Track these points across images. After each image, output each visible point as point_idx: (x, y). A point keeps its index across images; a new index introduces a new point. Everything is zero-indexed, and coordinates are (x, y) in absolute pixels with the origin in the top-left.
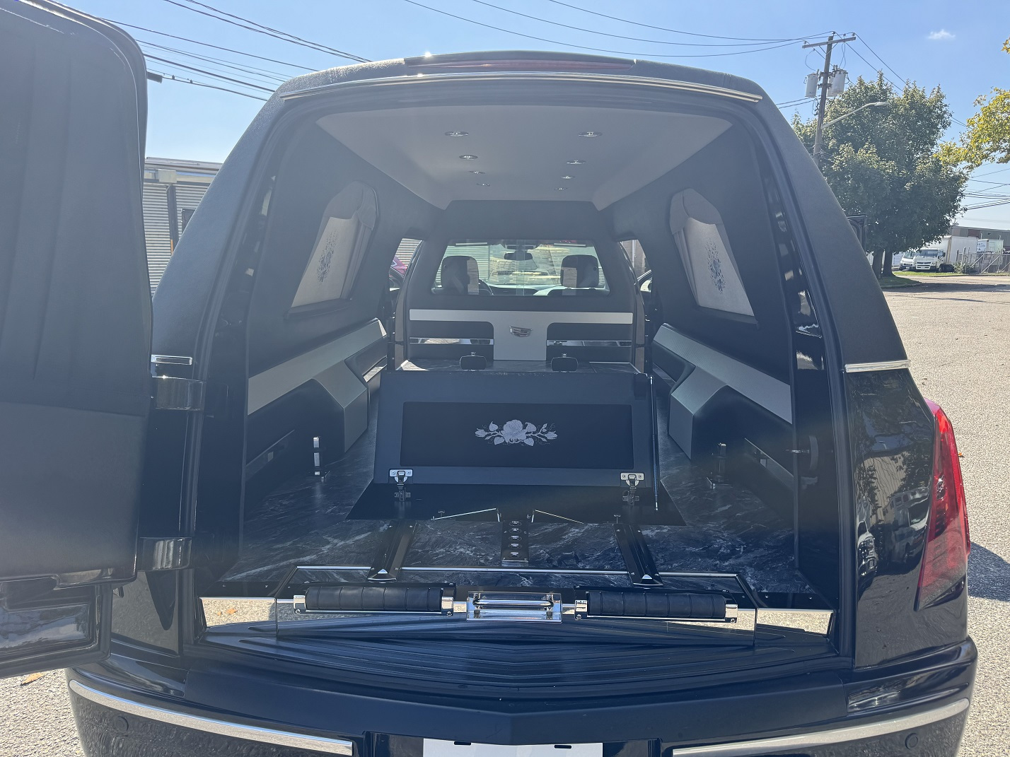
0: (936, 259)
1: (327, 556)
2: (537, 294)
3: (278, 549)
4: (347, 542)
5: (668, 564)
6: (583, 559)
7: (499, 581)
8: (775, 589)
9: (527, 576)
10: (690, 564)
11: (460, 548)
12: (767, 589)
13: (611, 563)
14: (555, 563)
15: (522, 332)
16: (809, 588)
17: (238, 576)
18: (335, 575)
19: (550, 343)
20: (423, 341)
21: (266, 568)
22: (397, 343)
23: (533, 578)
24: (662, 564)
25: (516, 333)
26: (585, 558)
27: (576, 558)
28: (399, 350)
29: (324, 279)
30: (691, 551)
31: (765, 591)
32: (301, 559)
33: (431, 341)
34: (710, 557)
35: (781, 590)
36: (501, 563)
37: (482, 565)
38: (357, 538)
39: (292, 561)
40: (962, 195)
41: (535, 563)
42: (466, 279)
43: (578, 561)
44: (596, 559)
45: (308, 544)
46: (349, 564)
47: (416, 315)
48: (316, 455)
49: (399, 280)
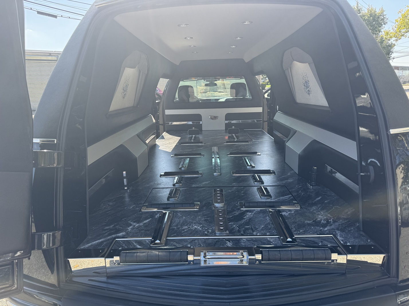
1: (130, 232)
2: (219, 101)
3: (107, 229)
4: (140, 224)
5: (298, 231)
6: (256, 230)
7: (216, 243)
8: (353, 243)
9: (229, 240)
10: (308, 230)
11: (195, 225)
12: (349, 243)
13: (270, 232)
14: (242, 232)
15: (215, 118)
16: (370, 242)
17: (87, 246)
18: (134, 243)
19: (227, 122)
20: (171, 123)
21: (100, 241)
22: (160, 125)
23: (232, 241)
24: (295, 231)
25: (211, 118)
26: (256, 229)
27: (252, 229)
28: (161, 127)
29: (125, 98)
30: (307, 223)
31: (348, 244)
32: (118, 235)
33: (175, 123)
34: (318, 226)
35: (356, 243)
36: (215, 233)
37: (206, 235)
38: (145, 222)
39: (114, 236)
40: (392, 52)
41: (232, 233)
42: (188, 96)
43: (253, 231)
44: (262, 230)
45: (121, 226)
46: (141, 237)
47: (168, 112)
48: (125, 180)
49: (160, 97)
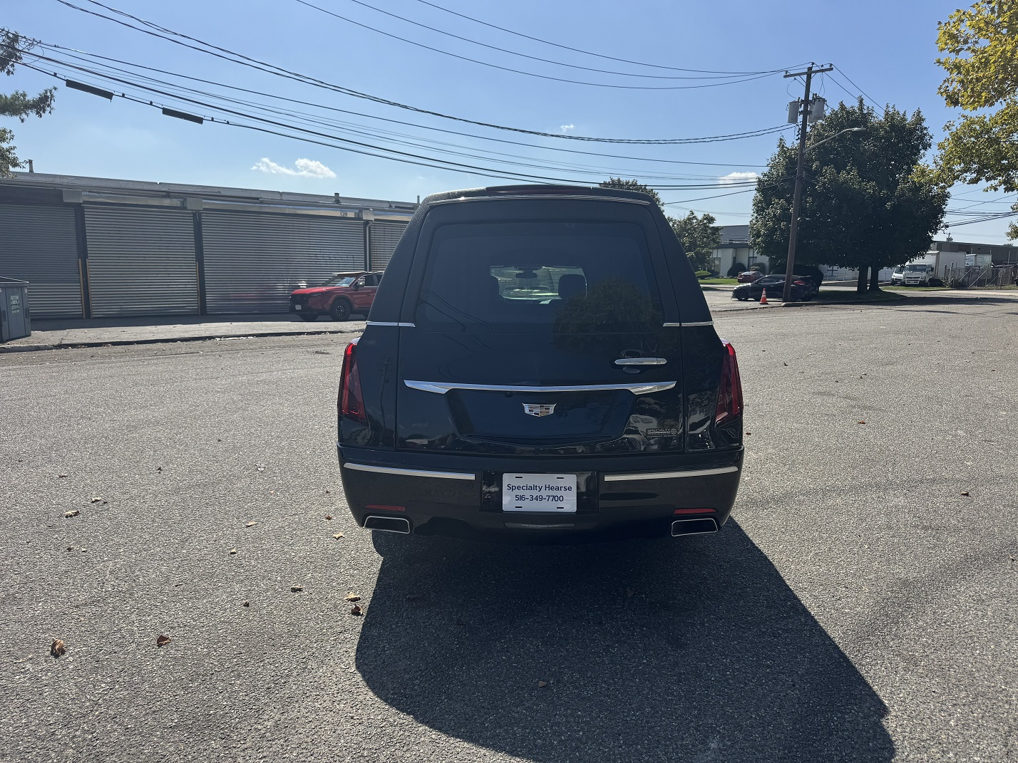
0: (924, 274)
2: (540, 303)
40: (944, 213)
